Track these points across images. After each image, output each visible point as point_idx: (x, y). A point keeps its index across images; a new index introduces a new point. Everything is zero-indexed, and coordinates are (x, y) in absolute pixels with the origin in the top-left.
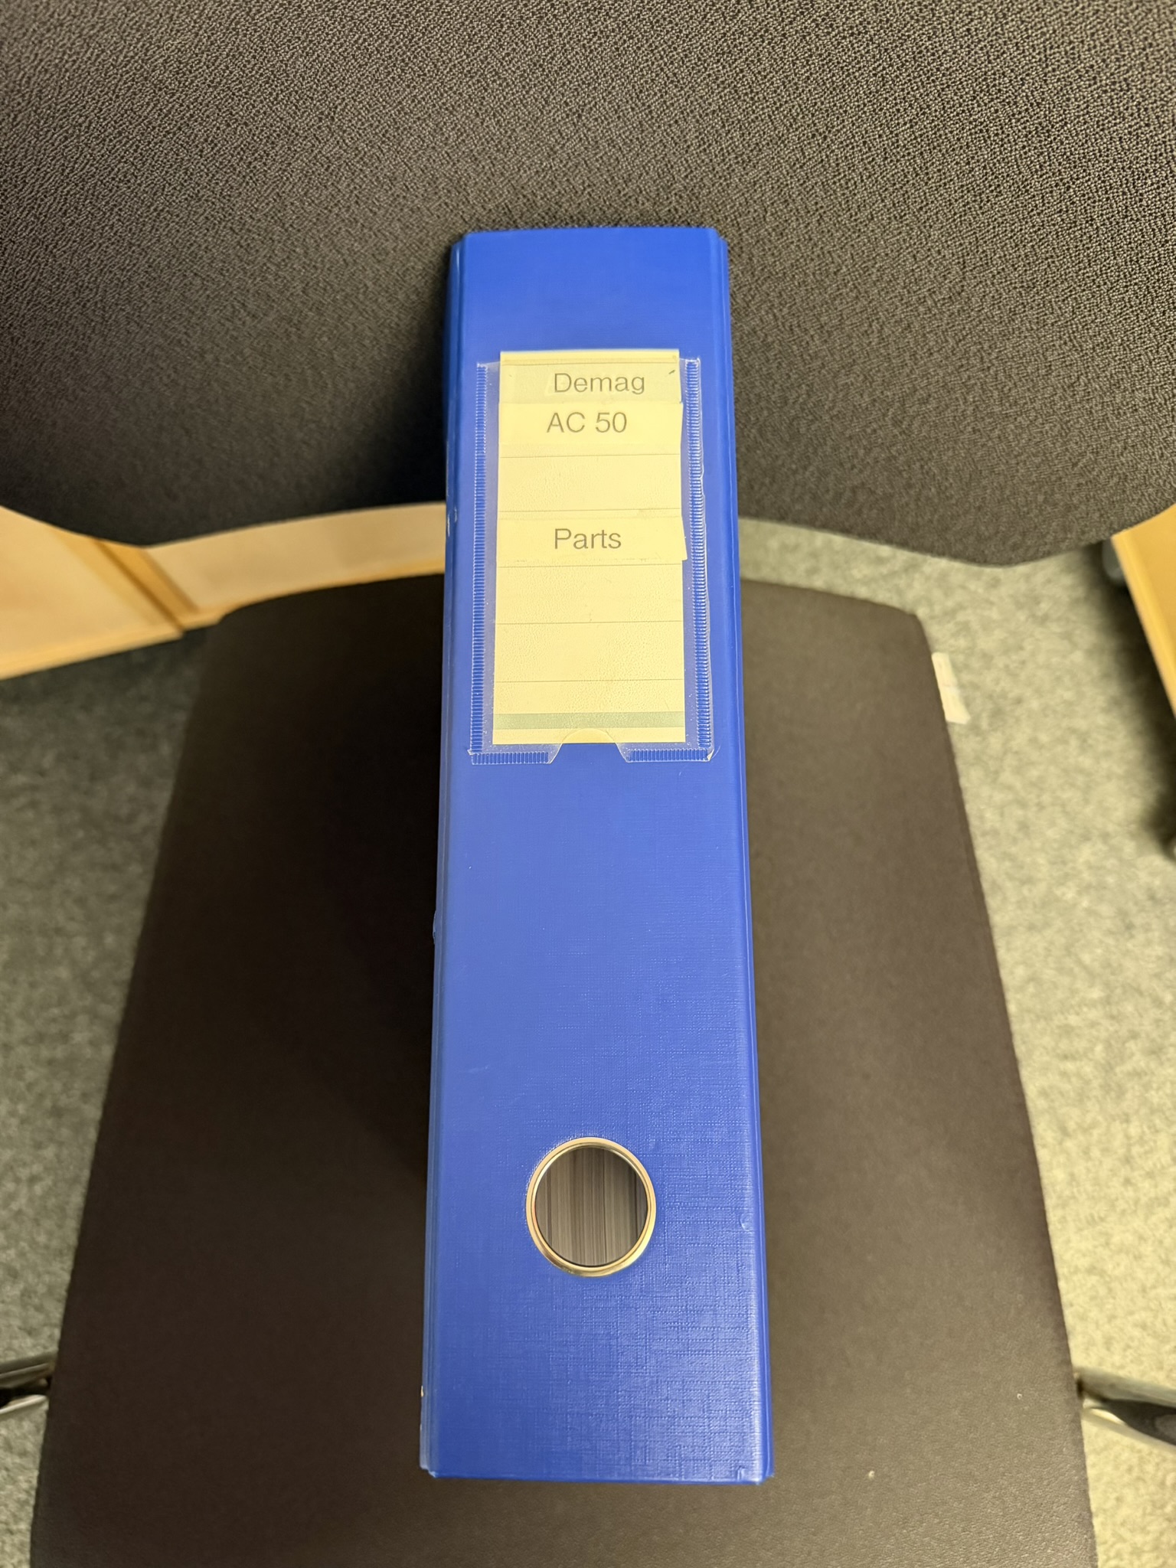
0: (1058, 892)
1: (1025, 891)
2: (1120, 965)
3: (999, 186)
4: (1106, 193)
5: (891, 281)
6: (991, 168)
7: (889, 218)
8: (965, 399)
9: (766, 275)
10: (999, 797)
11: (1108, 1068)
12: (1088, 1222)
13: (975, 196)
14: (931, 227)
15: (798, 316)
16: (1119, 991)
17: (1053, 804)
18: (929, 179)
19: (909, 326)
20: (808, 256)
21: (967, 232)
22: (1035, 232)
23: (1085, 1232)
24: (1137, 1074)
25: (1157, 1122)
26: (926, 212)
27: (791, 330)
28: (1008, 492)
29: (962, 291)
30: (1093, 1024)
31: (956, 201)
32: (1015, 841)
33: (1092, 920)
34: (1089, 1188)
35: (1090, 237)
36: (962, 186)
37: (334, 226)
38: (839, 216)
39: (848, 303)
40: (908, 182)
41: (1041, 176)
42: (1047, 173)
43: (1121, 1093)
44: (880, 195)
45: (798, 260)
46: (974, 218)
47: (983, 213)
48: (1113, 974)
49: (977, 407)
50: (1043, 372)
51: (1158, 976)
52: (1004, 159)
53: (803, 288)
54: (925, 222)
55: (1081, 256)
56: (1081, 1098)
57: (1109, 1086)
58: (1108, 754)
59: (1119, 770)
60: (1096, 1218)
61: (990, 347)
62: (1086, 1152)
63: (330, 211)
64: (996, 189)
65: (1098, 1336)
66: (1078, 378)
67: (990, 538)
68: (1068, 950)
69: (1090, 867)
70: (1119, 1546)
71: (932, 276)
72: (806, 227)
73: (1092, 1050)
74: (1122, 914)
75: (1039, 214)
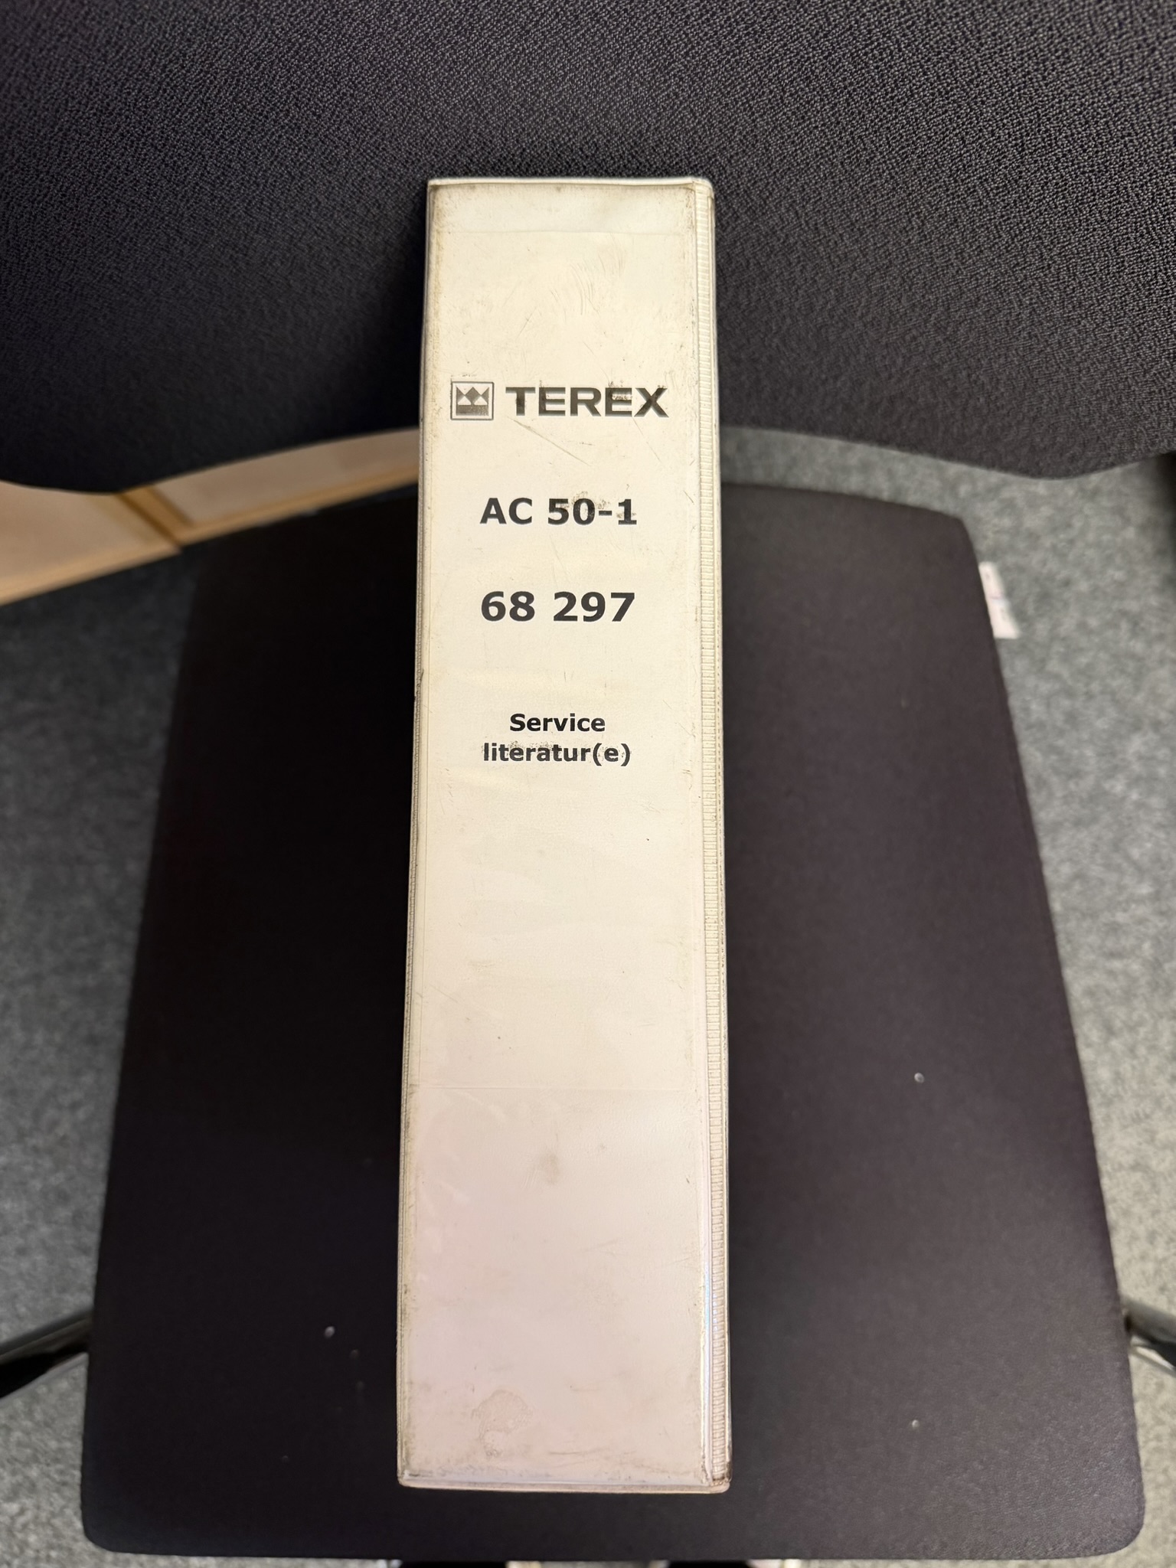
0: (1106, 786)
1: (1072, 786)
2: (1170, 860)
3: (1067, 50)
5: (934, 168)
6: (1058, 29)
7: (933, 94)
9: (786, 167)
10: (1045, 687)
11: (1156, 965)
12: (1133, 1120)
13: (1037, 64)
14: (983, 102)
15: (825, 213)
18: (982, 45)
20: (835, 142)
21: (1026, 108)
23: (1130, 1130)
26: (978, 86)
27: (817, 229)
30: (1141, 921)
31: (1014, 70)
33: (1142, 814)
34: (1135, 1086)
36: (1022, 52)
37: (273, 134)
38: (873, 93)
39: (882, 196)
40: (955, 49)
41: (1120, 37)
42: (1127, 32)
44: (922, 66)
45: (823, 148)
46: (1036, 90)
47: (1046, 85)
48: (1163, 868)
52: (1074, 16)
53: (829, 181)
54: (976, 97)
56: (1128, 996)
57: (1157, 983)
60: (1141, 1116)
62: (1132, 1051)
63: (266, 117)
64: (1063, 54)
72: (832, 108)
73: (1139, 947)
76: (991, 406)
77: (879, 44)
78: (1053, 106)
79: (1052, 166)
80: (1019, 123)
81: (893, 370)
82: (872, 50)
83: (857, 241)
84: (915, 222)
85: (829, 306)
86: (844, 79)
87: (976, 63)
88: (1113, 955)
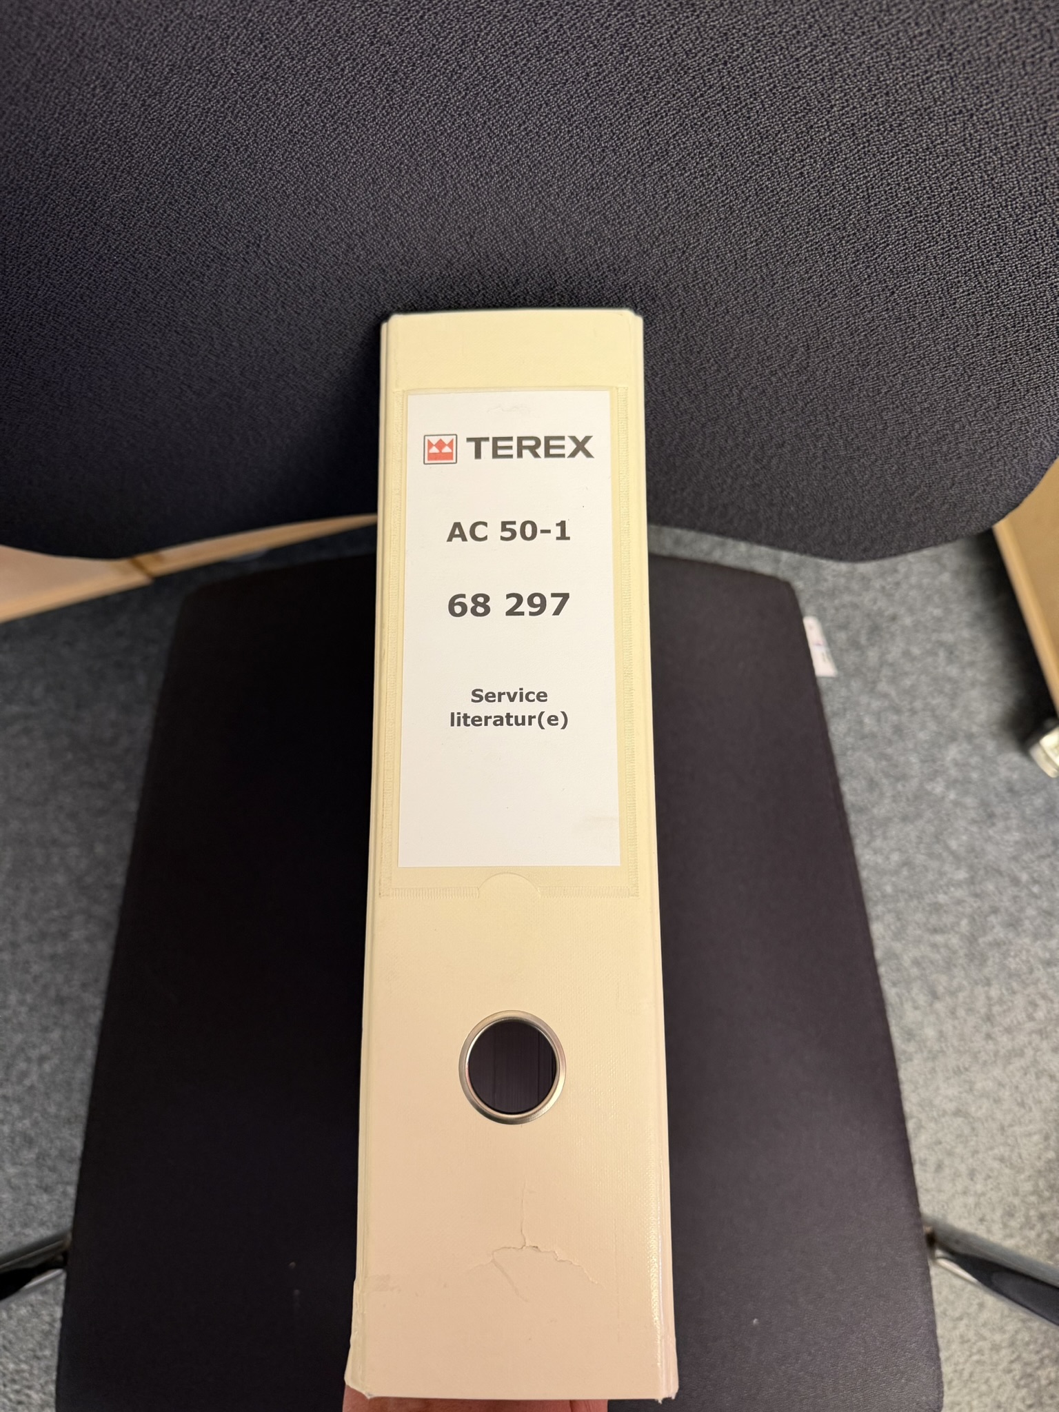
0: (929, 787)
1: (899, 786)
2: (983, 850)
4: (925, 297)
8: (815, 445)
10: (876, 704)
11: (972, 939)
12: (955, 1072)
16: (982, 872)
17: (924, 710)
19: (764, 391)
22: (867, 324)
23: (952, 1081)
24: (997, 944)
25: (1015, 985)
28: (856, 512)
29: (808, 366)
30: (959, 902)
32: (890, 743)
33: (958, 811)
34: (956, 1043)
35: (914, 329)
43: (983, 961)
48: (976, 857)
49: (826, 451)
50: (880, 427)
51: (1015, 858)
55: (907, 343)
56: (949, 965)
57: (973, 954)
58: (972, 664)
59: (982, 678)
60: (961, 1069)
61: (834, 408)
62: (953, 1012)
65: (963, 1168)
66: (910, 433)
67: (843, 543)
68: (937, 837)
69: (956, 763)
70: (981, 1343)
71: (781, 355)
73: (958, 924)
74: (984, 804)
75: (869, 311)
76: (800, 512)
77: (702, 281)
78: (827, 323)
79: (830, 361)
80: (804, 332)
81: (725, 486)
82: (698, 284)
83: (693, 402)
84: (735, 391)
85: (675, 443)
86: (679, 301)
87: (772, 294)
88: (935, 931)
